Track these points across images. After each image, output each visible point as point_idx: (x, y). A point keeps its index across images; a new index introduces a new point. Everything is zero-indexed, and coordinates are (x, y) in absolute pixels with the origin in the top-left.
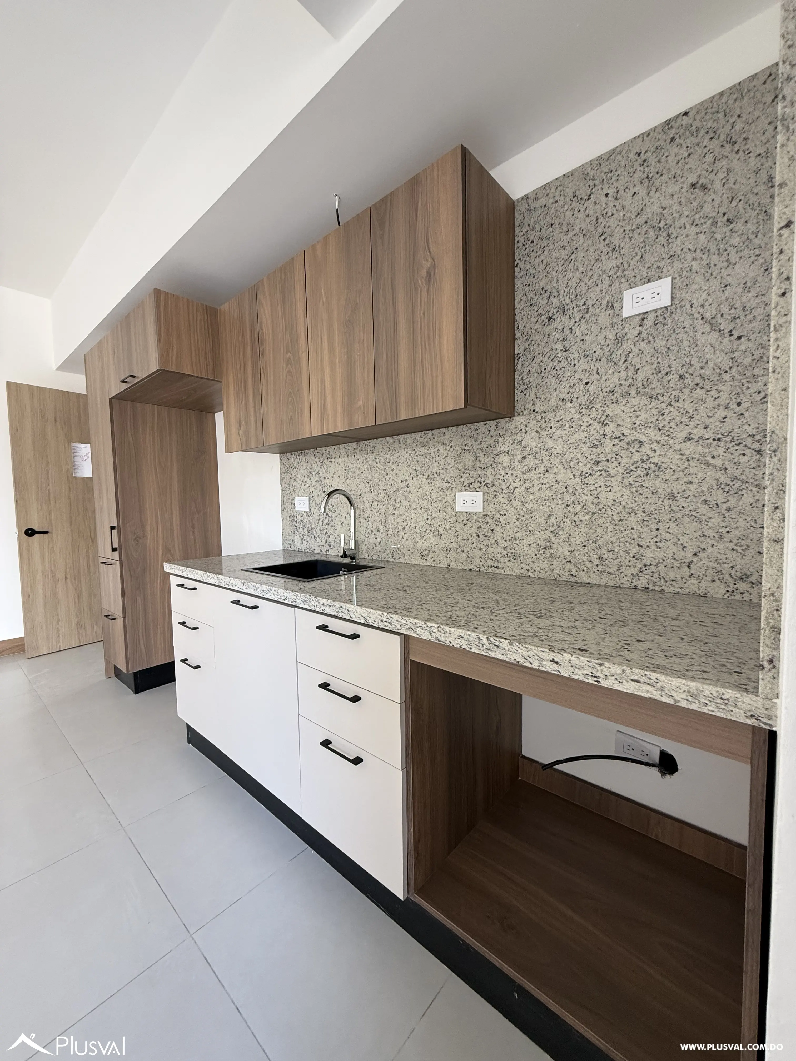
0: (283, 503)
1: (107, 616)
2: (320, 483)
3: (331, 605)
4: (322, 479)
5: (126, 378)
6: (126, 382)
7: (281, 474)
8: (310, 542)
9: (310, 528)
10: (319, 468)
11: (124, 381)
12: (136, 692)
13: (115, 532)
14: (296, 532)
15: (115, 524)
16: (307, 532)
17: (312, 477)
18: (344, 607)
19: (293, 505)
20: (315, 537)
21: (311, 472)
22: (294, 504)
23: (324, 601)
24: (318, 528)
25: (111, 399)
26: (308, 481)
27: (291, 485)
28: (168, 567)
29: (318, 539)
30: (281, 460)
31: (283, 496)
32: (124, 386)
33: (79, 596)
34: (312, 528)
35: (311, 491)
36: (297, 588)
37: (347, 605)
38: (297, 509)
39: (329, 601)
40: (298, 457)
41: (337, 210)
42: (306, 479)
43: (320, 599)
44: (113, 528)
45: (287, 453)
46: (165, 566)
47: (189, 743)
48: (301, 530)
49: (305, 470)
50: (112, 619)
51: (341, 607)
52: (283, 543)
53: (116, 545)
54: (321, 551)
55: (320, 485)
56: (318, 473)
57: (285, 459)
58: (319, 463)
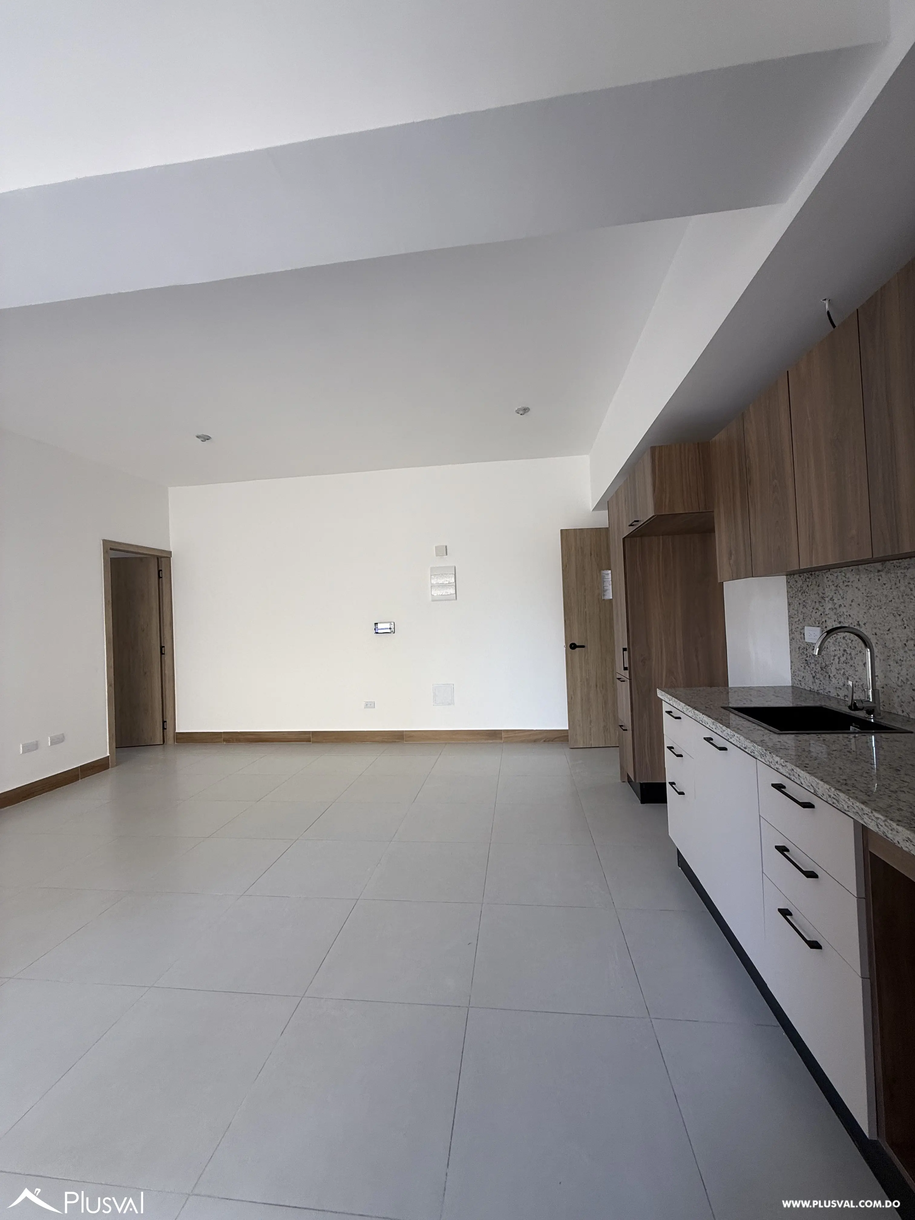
0: (791, 630)
1: (621, 726)
2: (835, 611)
3: (783, 764)
4: (837, 606)
5: (632, 523)
6: (633, 525)
7: (788, 599)
8: (823, 681)
9: (824, 664)
10: (833, 594)
11: (631, 525)
12: (642, 803)
13: (626, 653)
14: (807, 667)
15: (626, 647)
16: (819, 669)
17: (824, 604)
18: (795, 771)
19: (802, 635)
20: (829, 676)
21: (823, 598)
22: (804, 634)
23: (778, 759)
24: (834, 666)
25: (624, 539)
26: (820, 608)
27: (800, 612)
28: (660, 694)
29: (833, 680)
30: (788, 582)
31: (791, 624)
32: (632, 529)
33: (606, 703)
34: (826, 665)
35: (824, 620)
36: (758, 739)
37: (797, 769)
38: (806, 640)
39: (782, 760)
40: (808, 580)
41: (828, 313)
42: (817, 605)
43: (774, 756)
44: (624, 649)
45: (794, 575)
46: (658, 692)
47: (679, 865)
48: (813, 665)
49: (817, 595)
50: (624, 730)
51: (793, 770)
52: (792, 679)
53: (627, 665)
54: (838, 695)
55: (835, 614)
56: (832, 599)
57: (792, 582)
58: (833, 588)
